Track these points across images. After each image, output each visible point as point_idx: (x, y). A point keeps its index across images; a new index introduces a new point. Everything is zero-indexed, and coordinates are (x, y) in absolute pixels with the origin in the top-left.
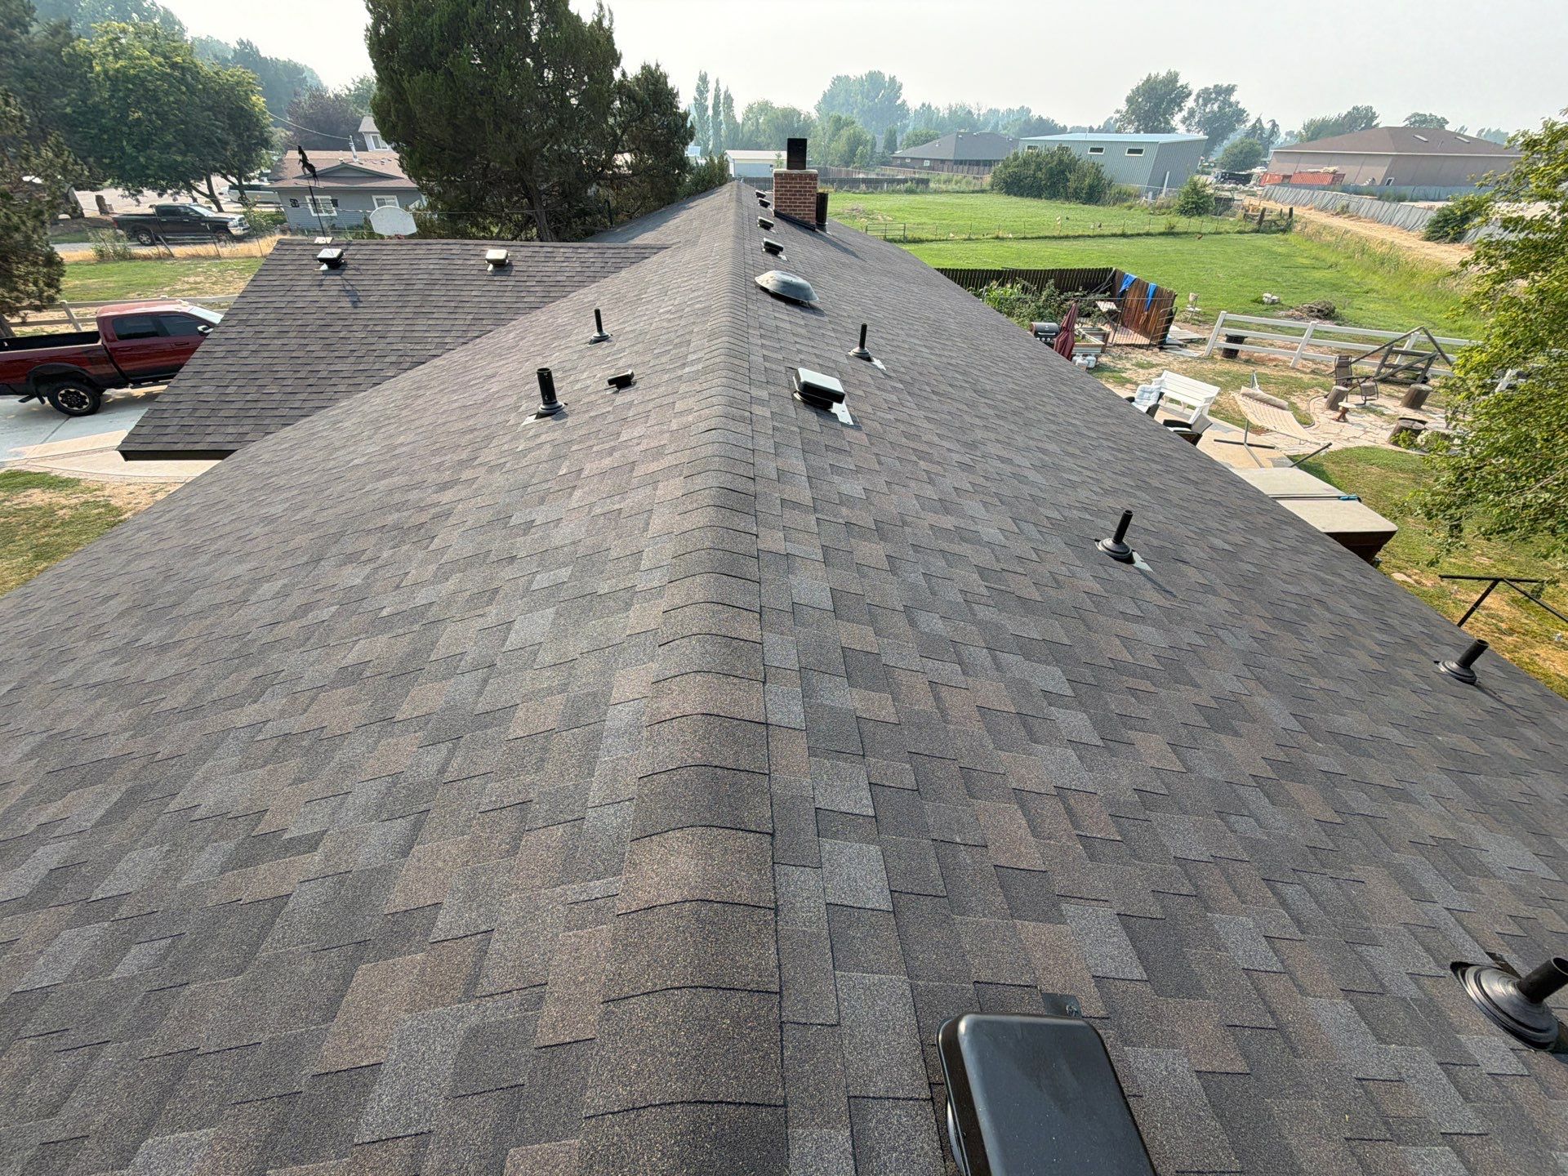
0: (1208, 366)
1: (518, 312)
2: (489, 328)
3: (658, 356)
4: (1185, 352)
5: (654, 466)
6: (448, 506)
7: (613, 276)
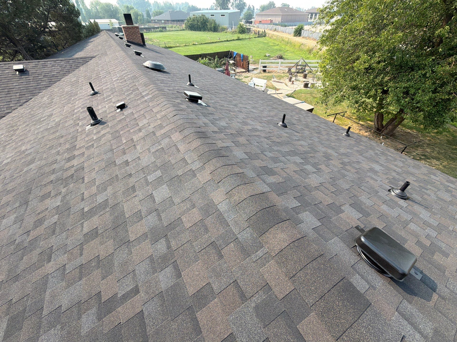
0: (261, 75)
1: (40, 89)
2: (30, 97)
3: (128, 95)
4: (254, 72)
5: (163, 131)
6: (79, 166)
7: (77, 70)
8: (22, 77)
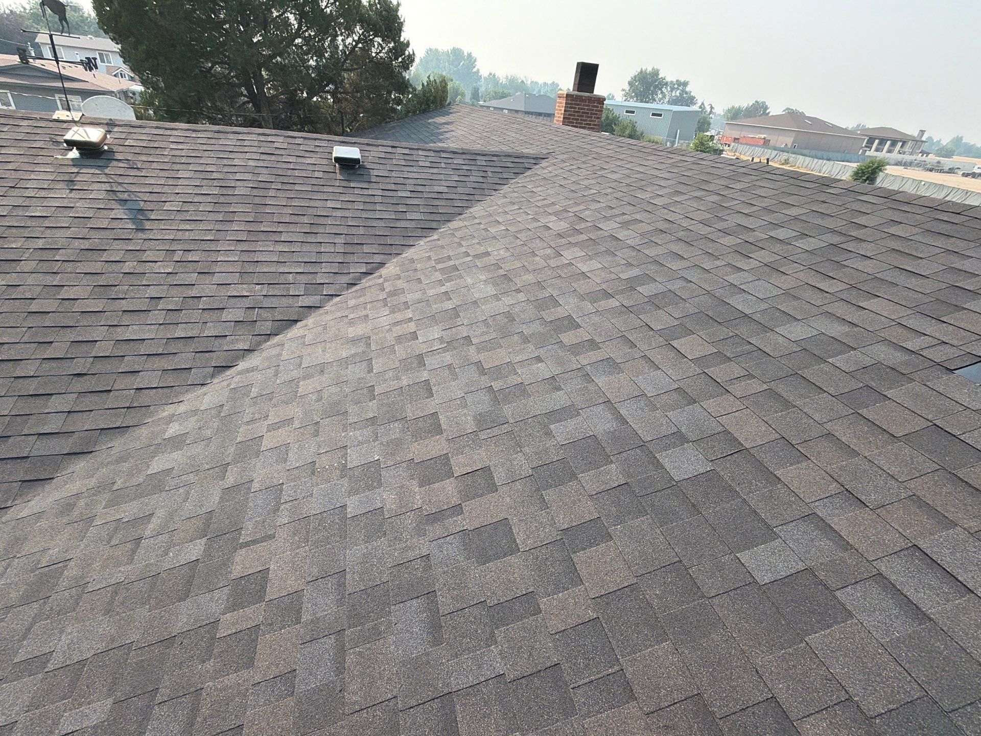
8: (352, 185)
